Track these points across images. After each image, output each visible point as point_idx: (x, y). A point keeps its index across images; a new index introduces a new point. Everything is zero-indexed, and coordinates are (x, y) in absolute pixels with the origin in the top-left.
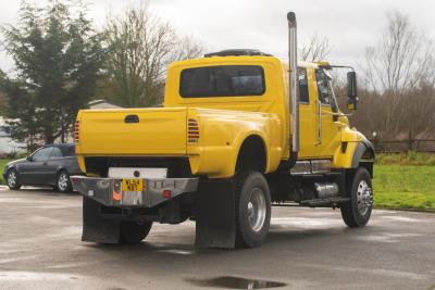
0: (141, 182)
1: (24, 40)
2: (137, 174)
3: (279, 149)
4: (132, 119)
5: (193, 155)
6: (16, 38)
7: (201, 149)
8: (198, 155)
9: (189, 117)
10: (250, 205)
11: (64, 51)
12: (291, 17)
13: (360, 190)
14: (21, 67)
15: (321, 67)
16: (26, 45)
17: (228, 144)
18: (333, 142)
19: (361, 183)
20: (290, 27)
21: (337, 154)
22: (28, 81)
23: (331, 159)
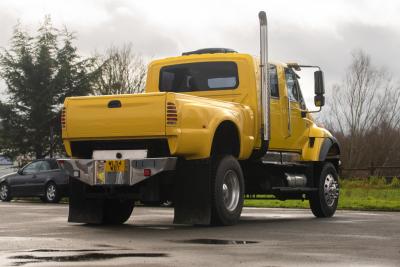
0: (123, 163)
1: (16, 66)
2: (119, 156)
3: (252, 138)
4: (115, 104)
5: (171, 136)
6: (9, 63)
7: (179, 131)
8: (176, 136)
9: (168, 101)
10: (225, 187)
11: (53, 77)
12: (262, 16)
13: (327, 183)
14: (13, 91)
15: (290, 66)
16: (18, 70)
17: (204, 127)
18: (301, 138)
19: (328, 177)
20: (261, 24)
21: (305, 148)
22: (20, 103)
23: (300, 153)
